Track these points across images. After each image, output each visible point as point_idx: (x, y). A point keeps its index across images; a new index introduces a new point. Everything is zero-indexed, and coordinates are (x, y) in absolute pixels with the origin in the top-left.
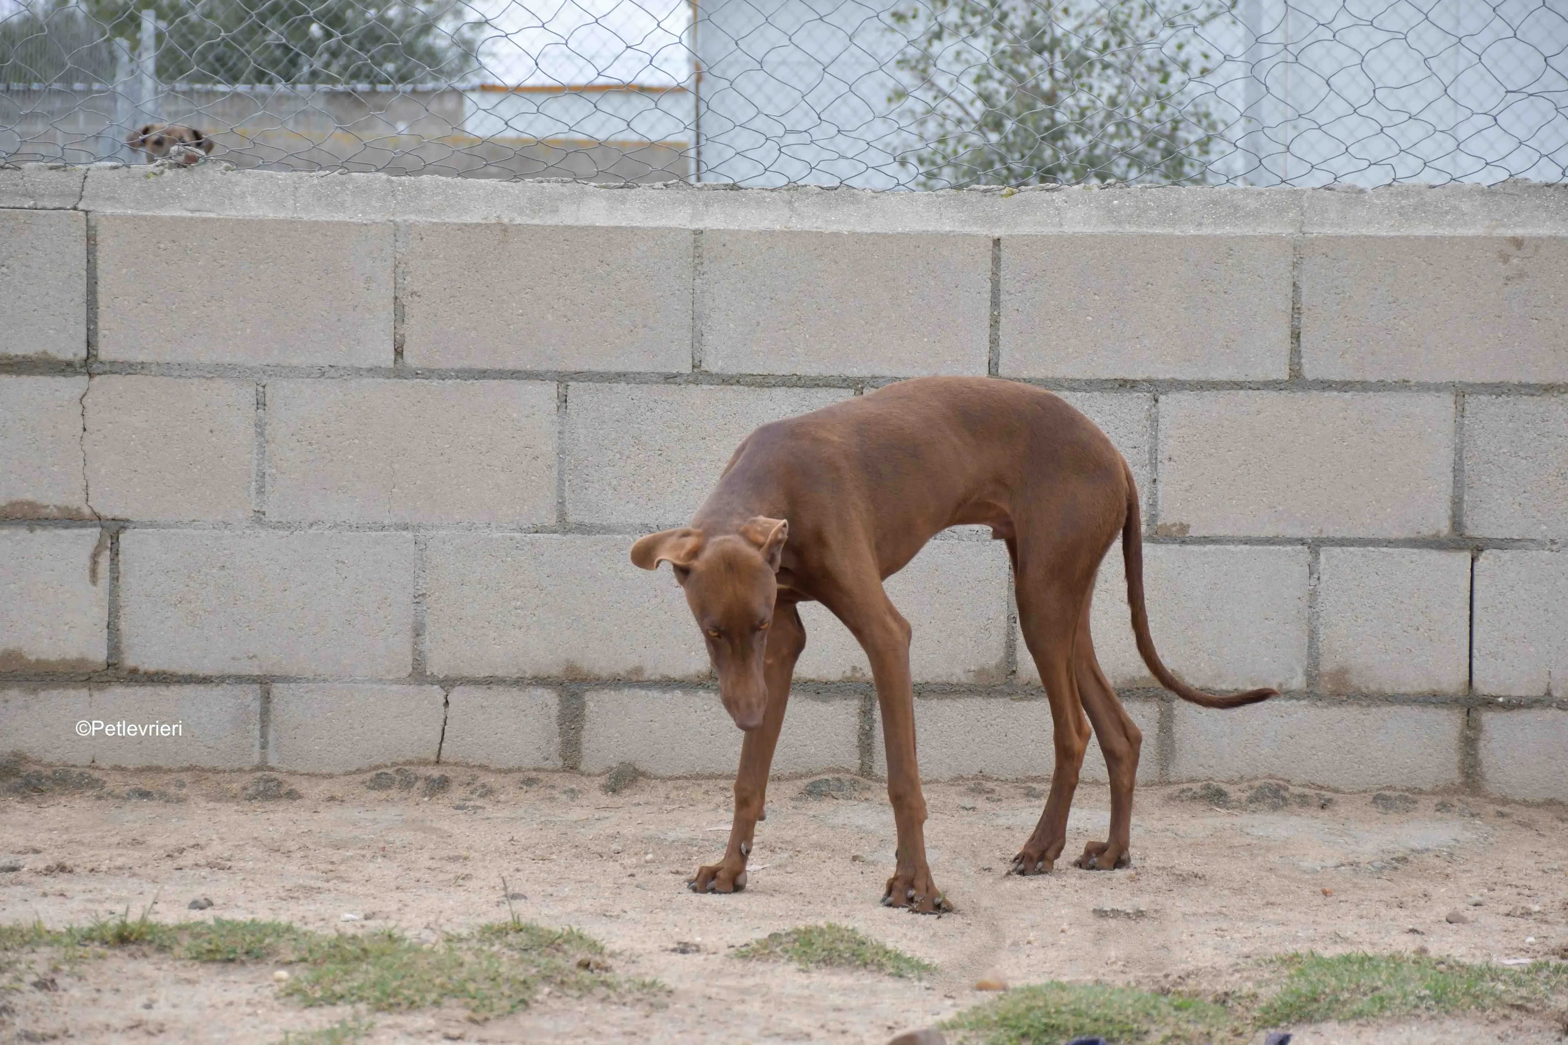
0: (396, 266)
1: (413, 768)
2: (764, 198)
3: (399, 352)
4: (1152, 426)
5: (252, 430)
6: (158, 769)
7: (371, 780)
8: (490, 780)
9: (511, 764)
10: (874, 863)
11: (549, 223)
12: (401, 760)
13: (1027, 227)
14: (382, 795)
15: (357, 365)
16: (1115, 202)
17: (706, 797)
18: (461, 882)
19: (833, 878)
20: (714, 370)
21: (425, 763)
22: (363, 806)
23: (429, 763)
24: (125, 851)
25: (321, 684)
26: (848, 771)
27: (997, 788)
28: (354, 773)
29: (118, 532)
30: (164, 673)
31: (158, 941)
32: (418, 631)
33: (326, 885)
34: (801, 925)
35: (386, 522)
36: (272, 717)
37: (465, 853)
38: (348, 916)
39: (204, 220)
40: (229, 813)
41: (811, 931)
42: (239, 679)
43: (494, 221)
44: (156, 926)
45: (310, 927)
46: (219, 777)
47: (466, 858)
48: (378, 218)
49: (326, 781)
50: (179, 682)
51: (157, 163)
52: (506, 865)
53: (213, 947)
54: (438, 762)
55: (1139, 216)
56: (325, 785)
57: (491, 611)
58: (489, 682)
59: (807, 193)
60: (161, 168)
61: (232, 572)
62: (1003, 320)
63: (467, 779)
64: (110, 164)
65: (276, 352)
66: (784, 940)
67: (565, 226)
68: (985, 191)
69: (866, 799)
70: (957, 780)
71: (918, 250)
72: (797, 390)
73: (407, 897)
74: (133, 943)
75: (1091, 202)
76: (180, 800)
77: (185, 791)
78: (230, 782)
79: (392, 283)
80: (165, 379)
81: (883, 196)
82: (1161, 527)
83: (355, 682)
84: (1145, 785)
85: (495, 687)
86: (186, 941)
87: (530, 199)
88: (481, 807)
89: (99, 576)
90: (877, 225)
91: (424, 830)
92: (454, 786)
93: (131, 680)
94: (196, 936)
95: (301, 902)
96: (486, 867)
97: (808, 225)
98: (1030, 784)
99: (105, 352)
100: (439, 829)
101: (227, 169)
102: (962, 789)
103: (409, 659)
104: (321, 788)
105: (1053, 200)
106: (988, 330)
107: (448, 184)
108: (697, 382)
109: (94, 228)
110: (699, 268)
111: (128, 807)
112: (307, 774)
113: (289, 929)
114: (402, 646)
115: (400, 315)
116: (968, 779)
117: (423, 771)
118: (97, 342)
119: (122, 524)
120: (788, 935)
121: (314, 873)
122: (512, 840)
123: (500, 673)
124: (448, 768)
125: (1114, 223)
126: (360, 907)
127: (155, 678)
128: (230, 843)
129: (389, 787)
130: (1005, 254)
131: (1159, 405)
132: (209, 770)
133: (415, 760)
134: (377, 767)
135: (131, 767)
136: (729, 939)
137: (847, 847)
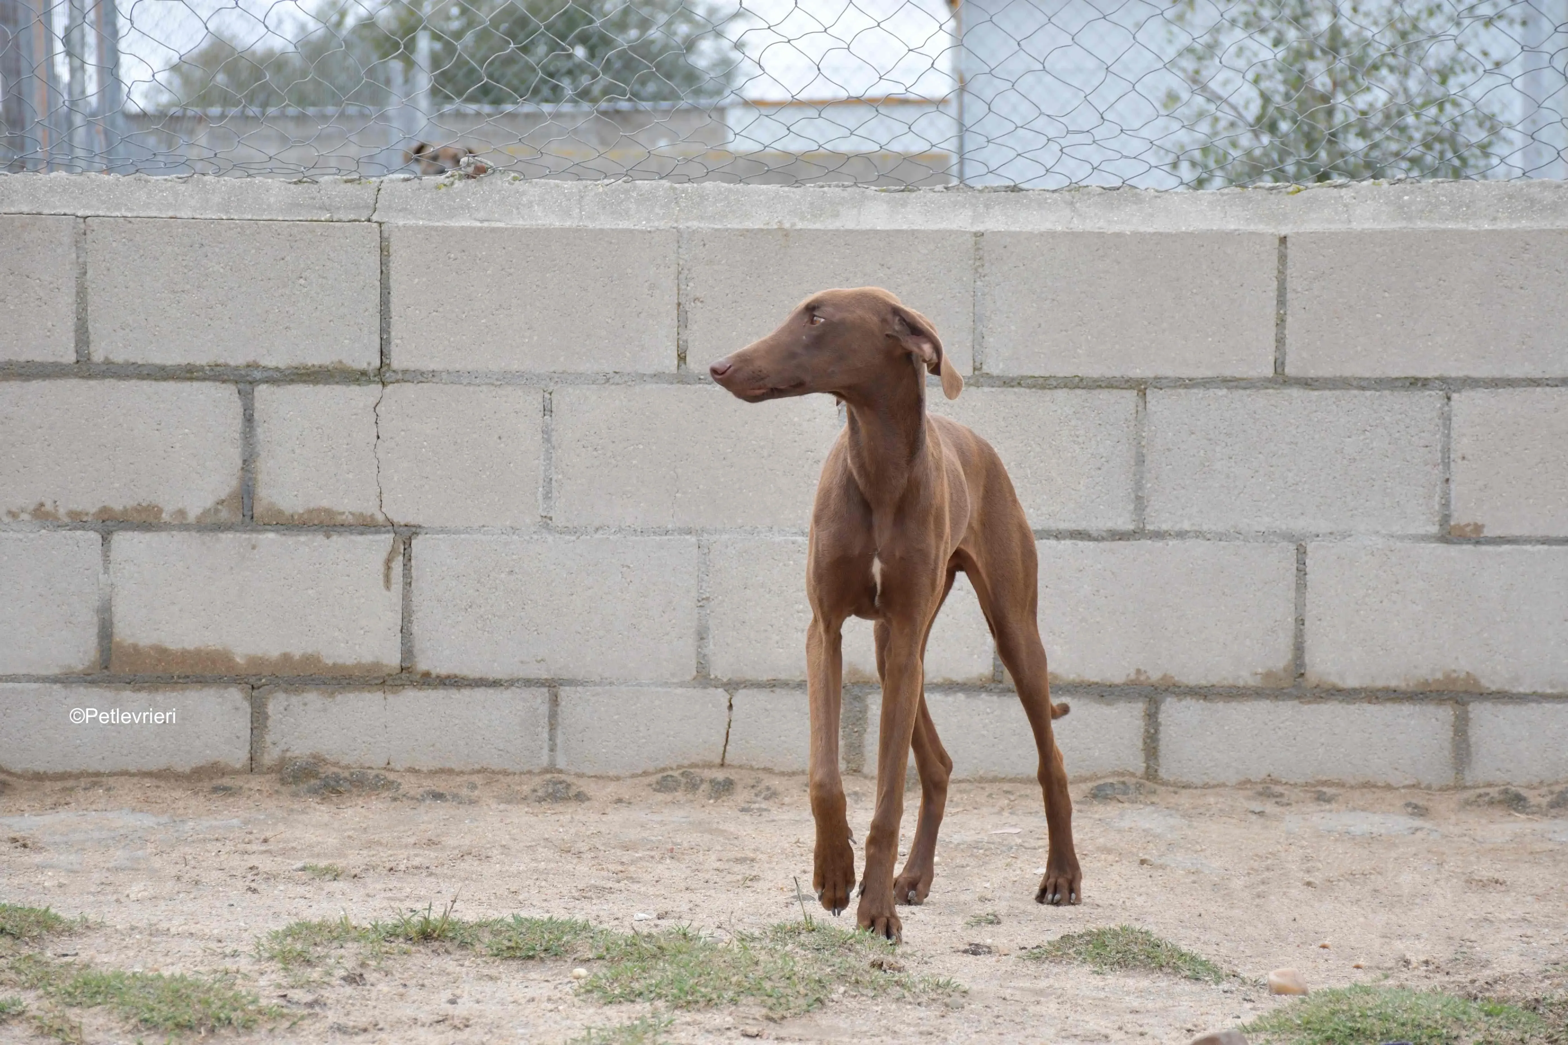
0: (680, 273)
1: (697, 770)
2: (1046, 199)
3: (682, 358)
4: (1444, 425)
5: (539, 437)
6: (450, 772)
7: (657, 783)
8: (775, 782)
9: (795, 767)
10: (1163, 867)
11: (830, 227)
12: (686, 762)
13: (1314, 225)
14: (668, 797)
15: (641, 371)
16: (1406, 198)
17: (991, 801)
18: (749, 883)
19: (1122, 882)
20: (995, 372)
21: (709, 766)
22: (649, 808)
23: (714, 766)
24: (421, 852)
25: (608, 687)
26: (1133, 775)
27: (1286, 792)
28: (641, 775)
29: (410, 538)
30: (456, 676)
31: (459, 938)
32: (702, 636)
33: (617, 886)
34: (1092, 927)
35: (670, 526)
36: (560, 720)
37: (752, 855)
38: (642, 916)
39: (493, 230)
40: (520, 815)
41: (1104, 933)
42: (528, 683)
43: (775, 227)
44: (457, 923)
45: (605, 926)
46: (509, 779)
47: (753, 860)
48: (662, 225)
49: (613, 784)
50: (470, 685)
51: (448, 174)
52: (792, 867)
53: (513, 944)
54: (722, 765)
55: (1430, 211)
56: (612, 788)
57: (774, 615)
58: (773, 685)
59: (1089, 193)
60: (451, 179)
61: (519, 576)
62: (1289, 319)
63: (752, 782)
64: (402, 176)
65: (562, 359)
66: (1077, 942)
67: (847, 231)
68: (1272, 189)
69: (1153, 803)
70: (1244, 784)
71: (1203, 249)
72: (1079, 392)
73: (697, 898)
74: (436, 939)
75: (1380, 198)
76: (472, 802)
77: (476, 793)
78: (520, 784)
79: (675, 289)
80: (455, 387)
81: (1167, 196)
82: (1454, 527)
83: (639, 685)
84: (1441, 789)
85: (778, 690)
86: (487, 938)
87: (812, 204)
88: (765, 810)
89: (393, 581)
90: (1160, 225)
91: (711, 831)
92: (739, 788)
93: (424, 684)
94: (496, 933)
95: (594, 901)
96: (773, 869)
97: (1090, 225)
98: (1319, 788)
99: (399, 360)
100: (725, 831)
101: (515, 179)
102: (1249, 793)
103: (693, 663)
104: (609, 790)
105: (1341, 197)
106: (1274, 329)
107: (730, 190)
108: (977, 385)
109: (388, 239)
110: (980, 270)
111: (422, 809)
112: (595, 776)
113: (585, 927)
114: (687, 648)
115: (683, 321)
116: (1256, 783)
117: (708, 774)
118: (390, 351)
119: (414, 529)
120: (1081, 936)
121: (605, 873)
122: (798, 842)
123: (783, 676)
124: (733, 771)
125: (1405, 219)
126: (652, 907)
127: (447, 682)
128: (521, 844)
129: (675, 789)
130: (1292, 251)
131: (1452, 403)
132: (499, 773)
133: (700, 763)
134: (664, 770)
135: (425, 769)
136: (1020, 941)
137: (1135, 850)
